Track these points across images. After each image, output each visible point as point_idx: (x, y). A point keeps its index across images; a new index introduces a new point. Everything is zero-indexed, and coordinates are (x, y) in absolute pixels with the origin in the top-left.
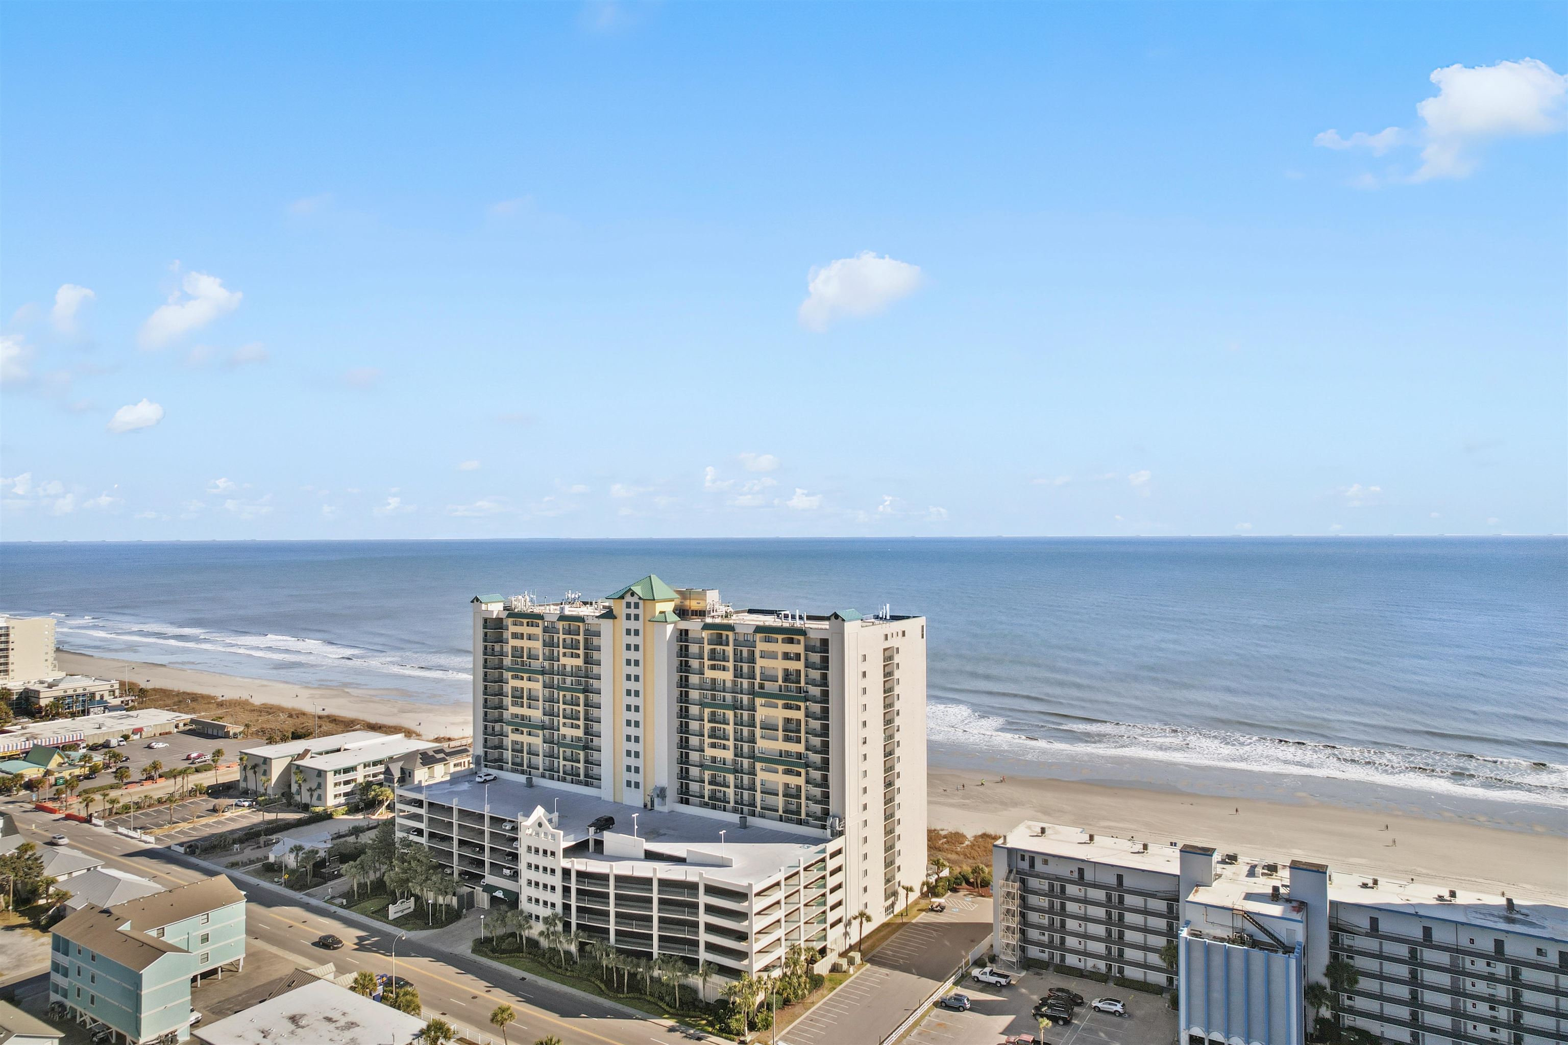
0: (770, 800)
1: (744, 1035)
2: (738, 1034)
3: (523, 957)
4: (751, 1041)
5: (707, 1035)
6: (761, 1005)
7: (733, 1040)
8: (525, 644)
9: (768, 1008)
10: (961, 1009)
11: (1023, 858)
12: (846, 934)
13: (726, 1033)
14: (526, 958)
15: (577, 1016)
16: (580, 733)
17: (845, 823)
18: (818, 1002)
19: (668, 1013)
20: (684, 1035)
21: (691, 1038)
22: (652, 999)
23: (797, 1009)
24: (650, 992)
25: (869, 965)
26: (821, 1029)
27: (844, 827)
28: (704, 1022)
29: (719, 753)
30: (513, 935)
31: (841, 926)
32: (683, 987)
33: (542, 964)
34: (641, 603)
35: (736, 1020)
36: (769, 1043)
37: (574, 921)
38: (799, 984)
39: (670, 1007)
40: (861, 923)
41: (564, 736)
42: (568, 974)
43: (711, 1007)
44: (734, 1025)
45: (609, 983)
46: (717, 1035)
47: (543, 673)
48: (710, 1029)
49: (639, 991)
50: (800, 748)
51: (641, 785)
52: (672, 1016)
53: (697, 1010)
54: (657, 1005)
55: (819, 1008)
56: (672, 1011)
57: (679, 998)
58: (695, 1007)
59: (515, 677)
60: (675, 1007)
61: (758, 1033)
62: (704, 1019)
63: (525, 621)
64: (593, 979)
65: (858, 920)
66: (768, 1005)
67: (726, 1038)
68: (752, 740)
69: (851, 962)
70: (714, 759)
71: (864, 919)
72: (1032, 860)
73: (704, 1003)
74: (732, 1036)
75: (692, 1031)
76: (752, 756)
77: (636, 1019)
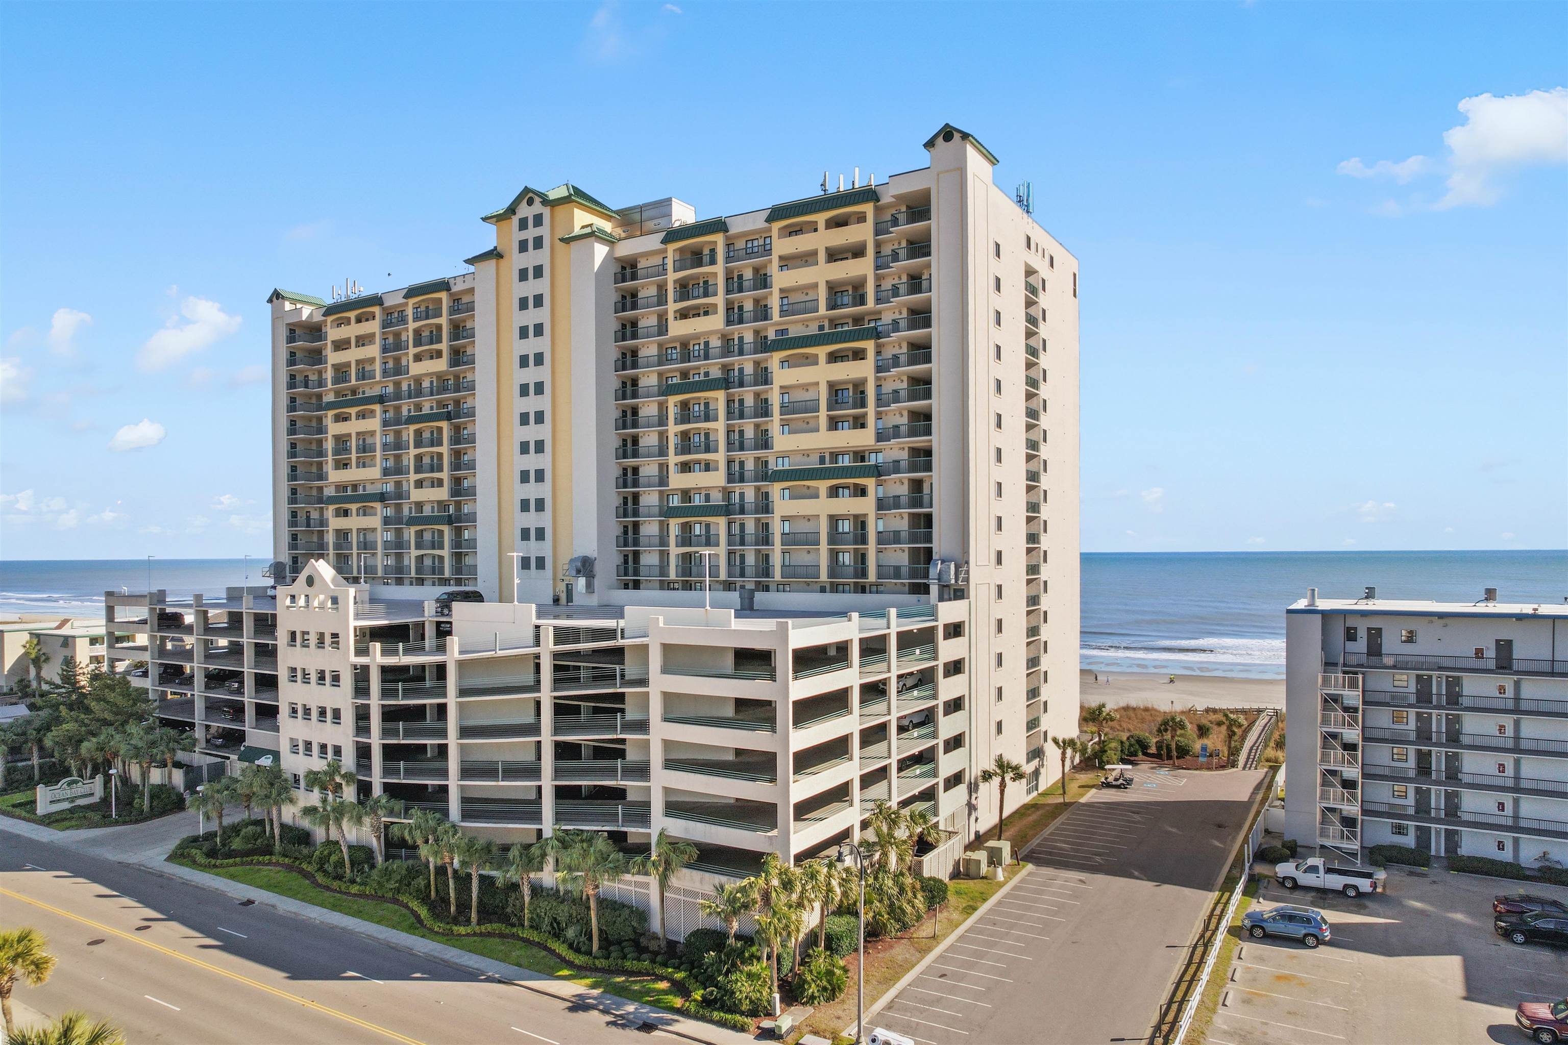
0: (801, 556)
1: (770, 1014)
2: (758, 1010)
3: (269, 863)
4: (792, 1029)
5: (669, 1016)
6: (812, 939)
7: (742, 1029)
8: (352, 355)
9: (828, 947)
10: (1311, 941)
11: (1351, 635)
12: (971, 808)
13: (722, 1008)
14: (277, 864)
15: (335, 975)
16: (443, 493)
17: (968, 572)
18: (945, 936)
19: (570, 965)
20: (609, 1018)
21: (623, 1026)
22: (535, 937)
23: (900, 951)
24: (531, 920)
25: (1030, 867)
26: (977, 996)
27: (967, 580)
28: (663, 985)
29: (696, 479)
30: (260, 823)
31: (962, 789)
32: (608, 905)
33: (306, 875)
34: (546, 212)
35: (750, 976)
36: (844, 1034)
37: (377, 780)
38: (902, 890)
39: (578, 951)
40: (1003, 785)
41: (419, 505)
42: (354, 889)
43: (680, 948)
44: (743, 988)
45: (438, 906)
46: (697, 1017)
47: (381, 399)
48: (678, 1002)
49: (505, 919)
50: (864, 438)
51: (549, 563)
52: (580, 971)
53: (644, 956)
54: (546, 948)
55: (951, 948)
56: (579, 960)
57: (601, 931)
58: (641, 950)
59: (339, 418)
60: (589, 953)
61: (810, 1010)
62: (662, 978)
63: (352, 315)
64: (404, 898)
65: (996, 780)
66: (829, 938)
67: (722, 1024)
68: (764, 442)
69: (994, 858)
70: (686, 494)
71: (1008, 777)
72: (1375, 635)
73: (663, 944)
74: (738, 1017)
75: (631, 1008)
76: (765, 474)
77: (490, 980)
